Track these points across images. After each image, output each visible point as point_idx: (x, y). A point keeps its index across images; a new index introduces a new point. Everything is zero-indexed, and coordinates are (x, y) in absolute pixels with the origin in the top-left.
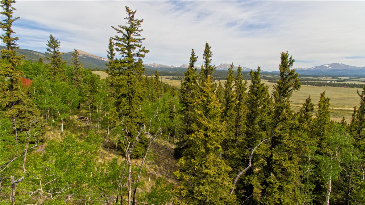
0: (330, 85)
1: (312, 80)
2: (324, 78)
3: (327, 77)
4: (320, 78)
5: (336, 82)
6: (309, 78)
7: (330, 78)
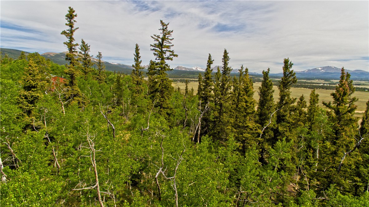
0: (323, 87)
1: (305, 83)
2: (316, 81)
3: (320, 80)
4: (313, 81)
5: (328, 85)
6: (302, 80)
7: (323, 81)
